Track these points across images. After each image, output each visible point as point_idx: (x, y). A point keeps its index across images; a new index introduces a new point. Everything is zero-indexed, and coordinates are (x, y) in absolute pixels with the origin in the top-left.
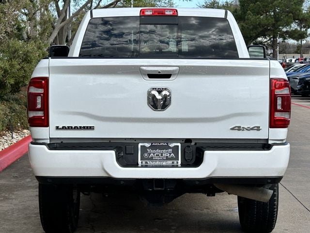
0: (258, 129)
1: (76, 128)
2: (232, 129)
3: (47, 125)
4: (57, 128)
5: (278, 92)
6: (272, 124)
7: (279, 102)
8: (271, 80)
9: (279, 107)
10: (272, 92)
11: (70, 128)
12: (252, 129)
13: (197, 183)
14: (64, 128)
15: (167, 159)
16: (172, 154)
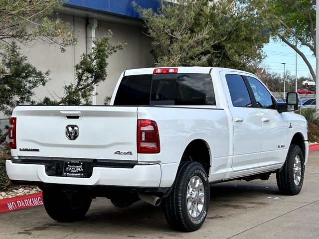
0: (130, 153)
1: (29, 150)
2: (116, 153)
3: (16, 148)
4: (20, 149)
5: (142, 129)
6: (139, 151)
7: (143, 135)
8: (138, 120)
9: (143, 139)
10: (138, 128)
11: (26, 150)
12: (127, 153)
13: (89, 188)
14: (23, 150)
15: (79, 172)
16: (82, 169)
